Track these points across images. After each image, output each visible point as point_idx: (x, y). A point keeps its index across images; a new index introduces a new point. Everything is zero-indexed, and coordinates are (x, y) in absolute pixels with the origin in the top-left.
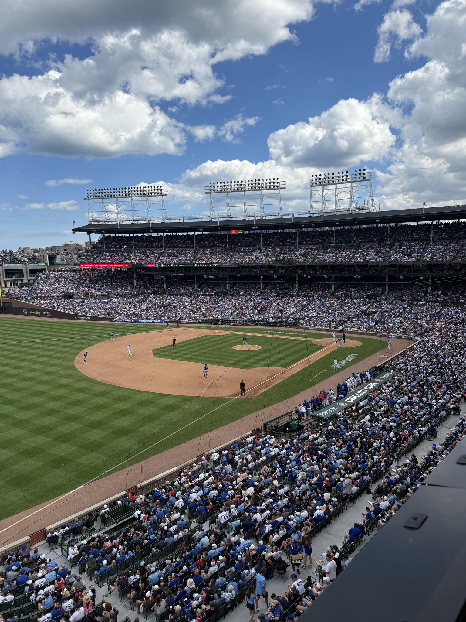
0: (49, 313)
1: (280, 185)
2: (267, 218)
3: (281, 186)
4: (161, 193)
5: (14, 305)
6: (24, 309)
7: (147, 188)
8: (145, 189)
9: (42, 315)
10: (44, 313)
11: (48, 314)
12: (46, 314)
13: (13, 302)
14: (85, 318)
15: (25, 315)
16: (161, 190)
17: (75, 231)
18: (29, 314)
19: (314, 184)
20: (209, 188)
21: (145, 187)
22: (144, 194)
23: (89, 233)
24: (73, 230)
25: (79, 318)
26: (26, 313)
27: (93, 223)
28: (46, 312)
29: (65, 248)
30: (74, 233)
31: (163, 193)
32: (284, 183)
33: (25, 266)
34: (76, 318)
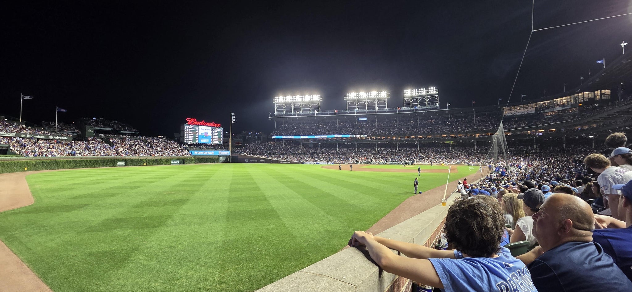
0: (264, 160)
5: (239, 157)
6: (246, 159)
9: (259, 162)
10: (260, 161)
15: (246, 163)
18: (249, 162)
26: (247, 161)
28: (262, 160)
34: (281, 163)
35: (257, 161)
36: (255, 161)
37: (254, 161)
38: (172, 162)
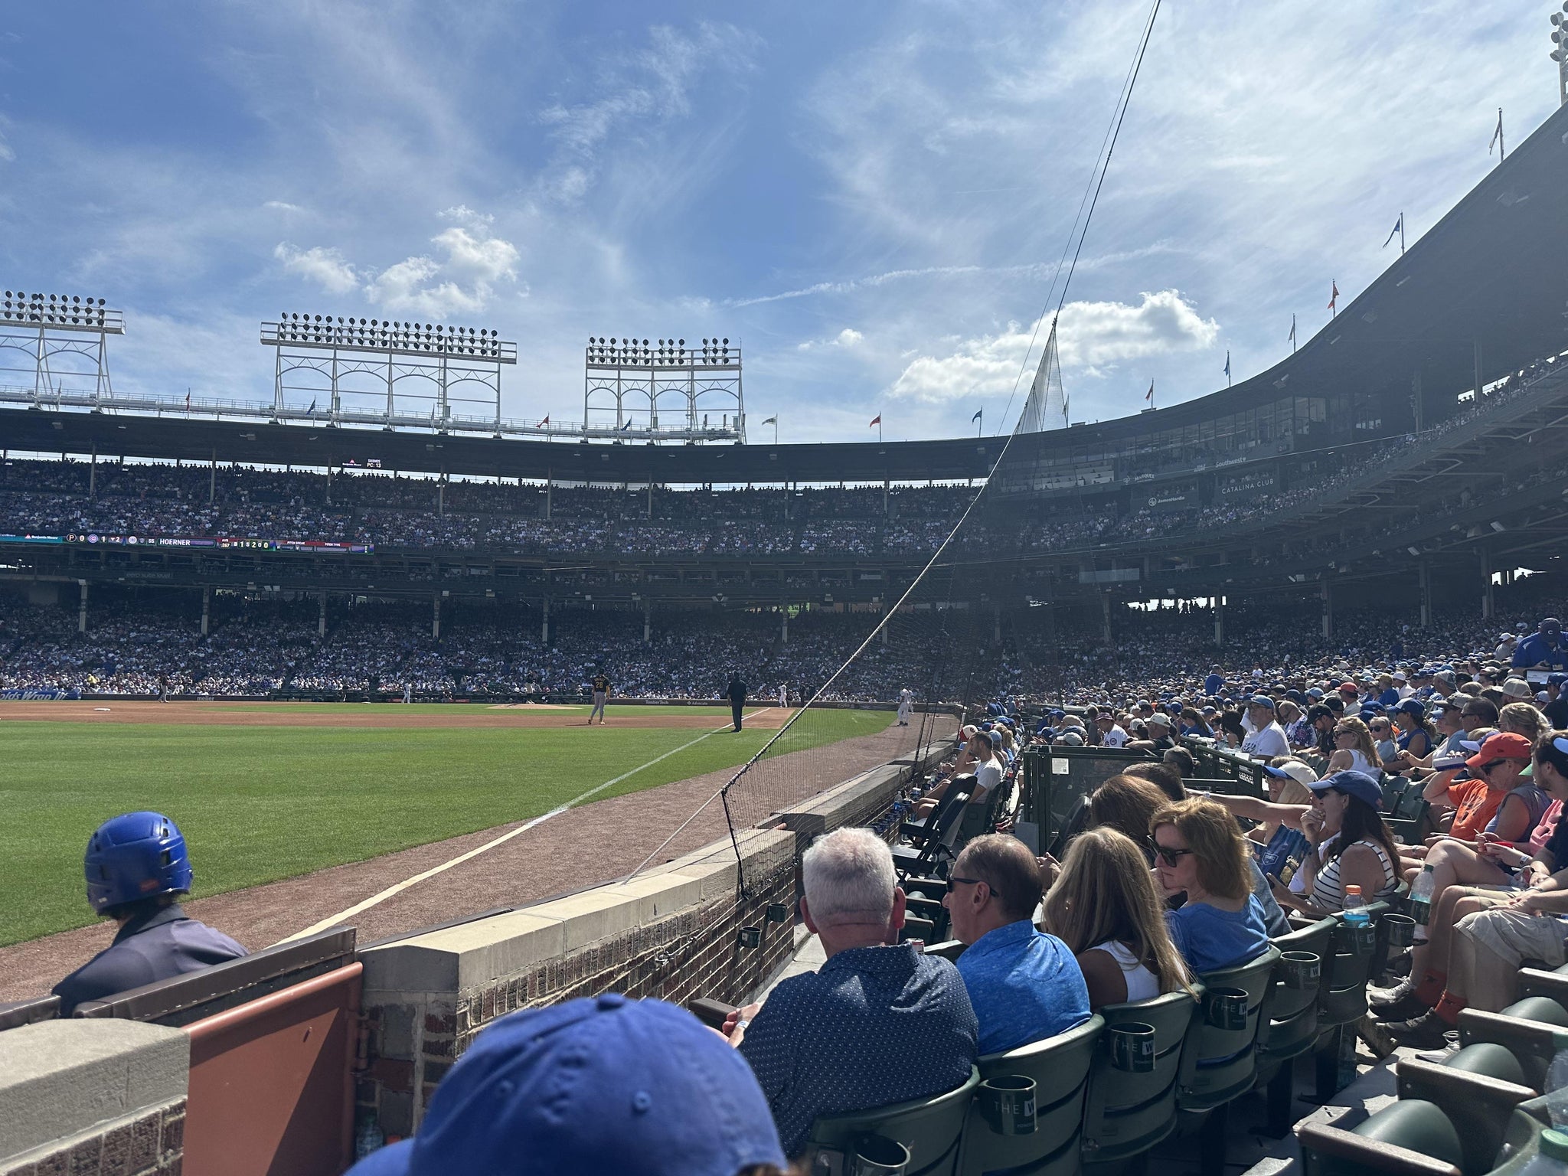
1: (500, 350)
2: (459, 434)
3: (504, 355)
4: (101, 322)
7: (48, 301)
8: (37, 302)
16: (102, 312)
19: (597, 361)
20: (275, 328)
21: (41, 297)
22: (33, 317)
31: (108, 325)
32: (513, 347)
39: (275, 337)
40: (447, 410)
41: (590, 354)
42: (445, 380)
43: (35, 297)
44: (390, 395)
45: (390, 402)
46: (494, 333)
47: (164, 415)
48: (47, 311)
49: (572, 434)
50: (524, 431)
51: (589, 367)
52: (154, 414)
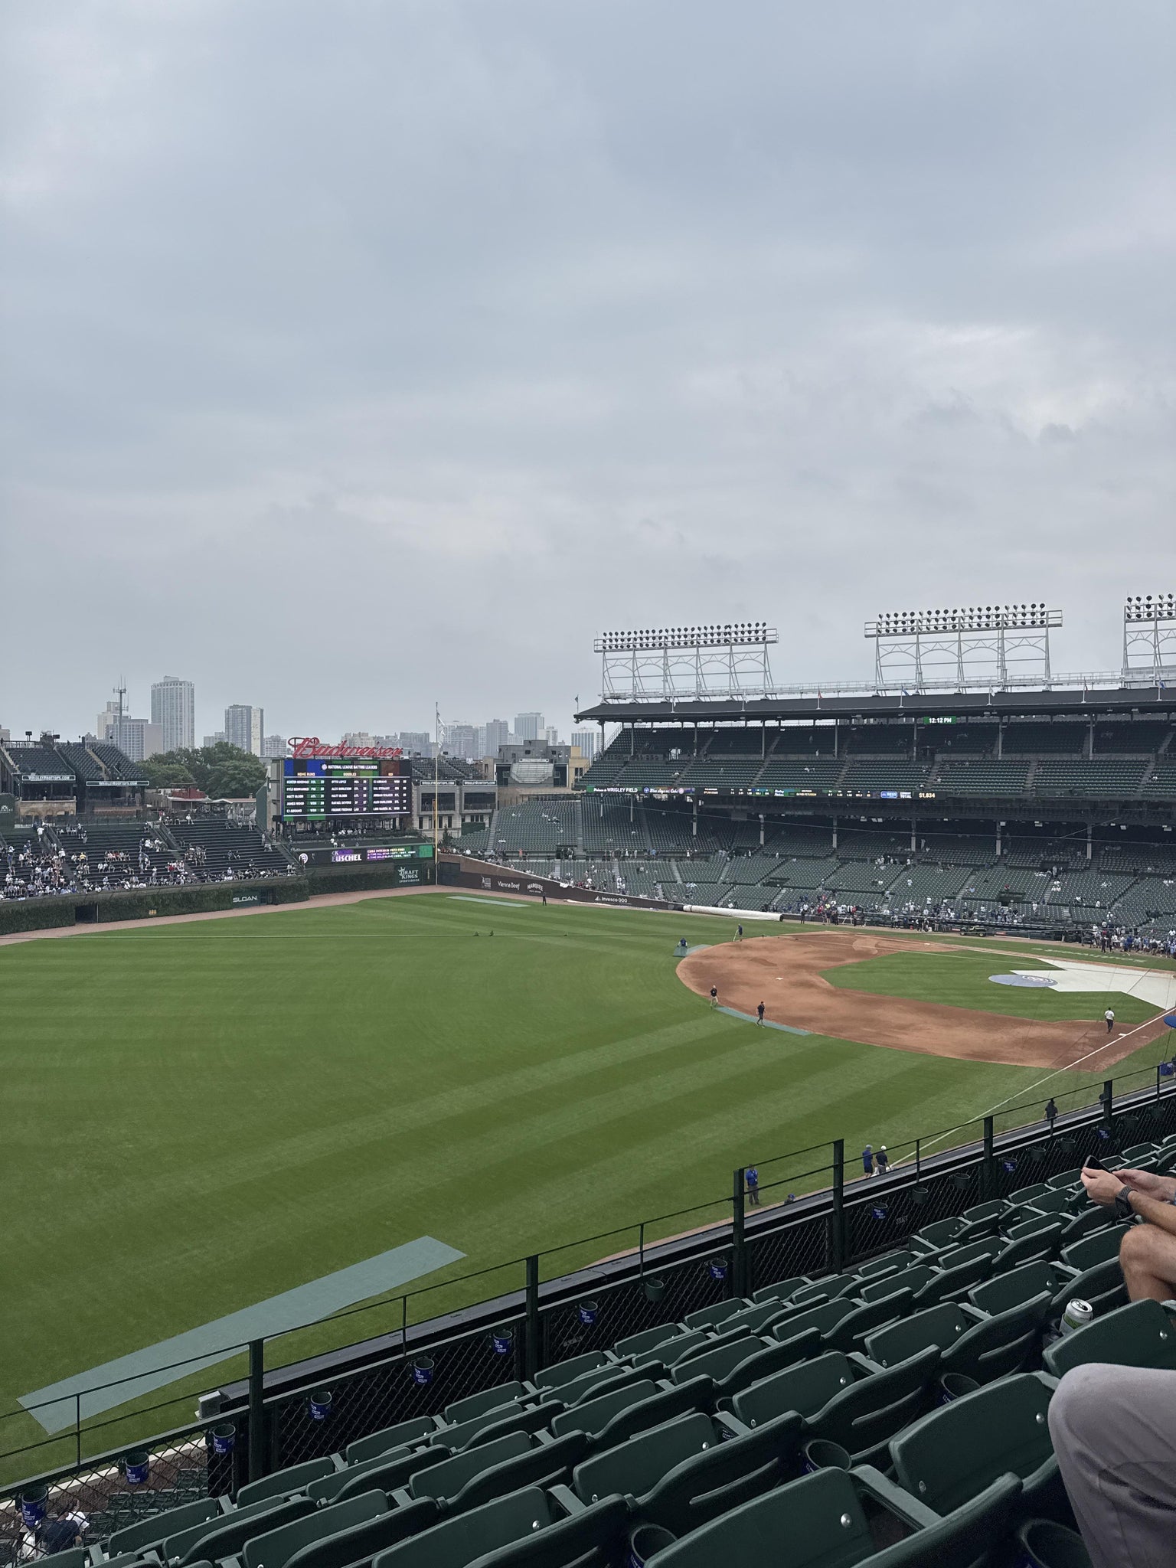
0: (540, 887)
1: (1048, 618)
2: (1015, 690)
3: (1051, 622)
4: (764, 639)
5: (463, 869)
6: (486, 876)
7: (734, 629)
8: (728, 630)
9: (524, 891)
10: (529, 887)
11: (538, 890)
12: (532, 889)
13: (463, 861)
14: (616, 900)
15: (487, 889)
16: (764, 632)
17: (579, 717)
18: (495, 888)
19: (1134, 617)
20: (875, 626)
21: (730, 627)
22: (726, 640)
23: (602, 723)
24: (575, 716)
25: (603, 899)
26: (488, 884)
27: (610, 701)
28: (534, 885)
29: (527, 749)
30: (577, 722)
31: (768, 639)
32: (1058, 614)
33: (458, 787)
34: (597, 899)
35: (517, 886)
36: (514, 886)
37: (509, 886)
38: (236, 900)
39: (874, 632)
40: (1004, 670)
41: (1128, 611)
42: (1003, 646)
43: (726, 627)
44: (960, 663)
45: (960, 669)
46: (1042, 606)
47: (805, 696)
48: (733, 635)
49: (1111, 681)
50: (1069, 683)
51: (1126, 622)
52: (797, 696)
